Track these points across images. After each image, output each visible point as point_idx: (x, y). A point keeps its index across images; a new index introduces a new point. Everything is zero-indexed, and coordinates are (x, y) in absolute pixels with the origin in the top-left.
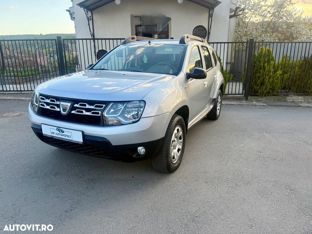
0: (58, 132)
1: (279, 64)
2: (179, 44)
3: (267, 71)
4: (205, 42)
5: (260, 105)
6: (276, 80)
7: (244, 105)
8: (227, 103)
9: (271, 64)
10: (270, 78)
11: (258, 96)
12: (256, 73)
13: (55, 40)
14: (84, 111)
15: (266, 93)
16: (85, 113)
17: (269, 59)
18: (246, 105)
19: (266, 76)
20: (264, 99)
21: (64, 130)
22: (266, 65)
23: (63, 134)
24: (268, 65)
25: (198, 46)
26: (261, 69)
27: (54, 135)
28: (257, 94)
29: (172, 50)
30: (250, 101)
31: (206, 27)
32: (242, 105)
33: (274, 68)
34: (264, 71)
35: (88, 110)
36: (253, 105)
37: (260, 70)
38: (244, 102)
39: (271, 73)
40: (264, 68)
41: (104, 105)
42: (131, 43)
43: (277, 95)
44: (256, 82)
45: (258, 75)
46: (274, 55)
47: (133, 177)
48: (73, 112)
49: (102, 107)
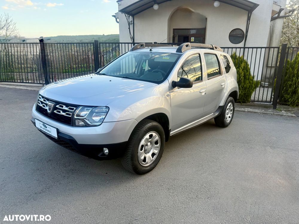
0: (44, 127)
2: (176, 53)
4: (218, 49)
5: (287, 116)
7: (268, 114)
8: (249, 111)
11: (289, 105)
12: (287, 81)
13: (93, 43)
14: (61, 112)
16: (62, 113)
18: (271, 114)
20: (295, 109)
21: (47, 126)
23: (46, 129)
25: (199, 54)
27: (42, 129)
28: (287, 103)
29: (169, 58)
30: (278, 110)
31: (244, 30)
32: (267, 113)
35: (64, 111)
36: (279, 115)
37: (293, 77)
38: (270, 111)
41: (75, 108)
42: (138, 50)
44: (287, 90)
45: (290, 83)
47: (107, 173)
48: (55, 111)
49: (73, 109)
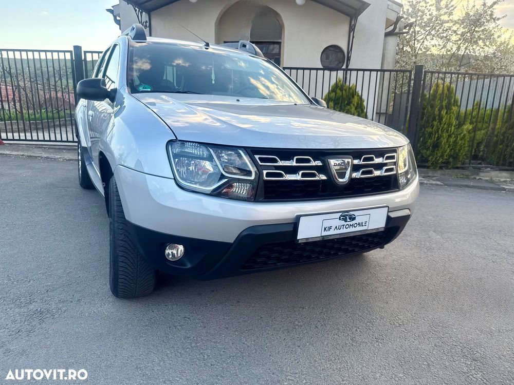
1: (468, 112)
3: (445, 123)
5: (431, 184)
6: (461, 140)
9: (452, 111)
10: (450, 136)
11: (428, 167)
12: (424, 127)
13: (71, 52)
15: (442, 162)
17: (449, 104)
19: (442, 132)
20: (438, 173)
22: (444, 112)
24: (447, 113)
26: (434, 119)
28: (426, 164)
31: (344, 47)
33: (457, 118)
34: (441, 124)
37: (433, 121)
39: (453, 128)
40: (441, 119)
43: (463, 168)
44: (425, 143)
45: (429, 130)
46: (458, 96)
